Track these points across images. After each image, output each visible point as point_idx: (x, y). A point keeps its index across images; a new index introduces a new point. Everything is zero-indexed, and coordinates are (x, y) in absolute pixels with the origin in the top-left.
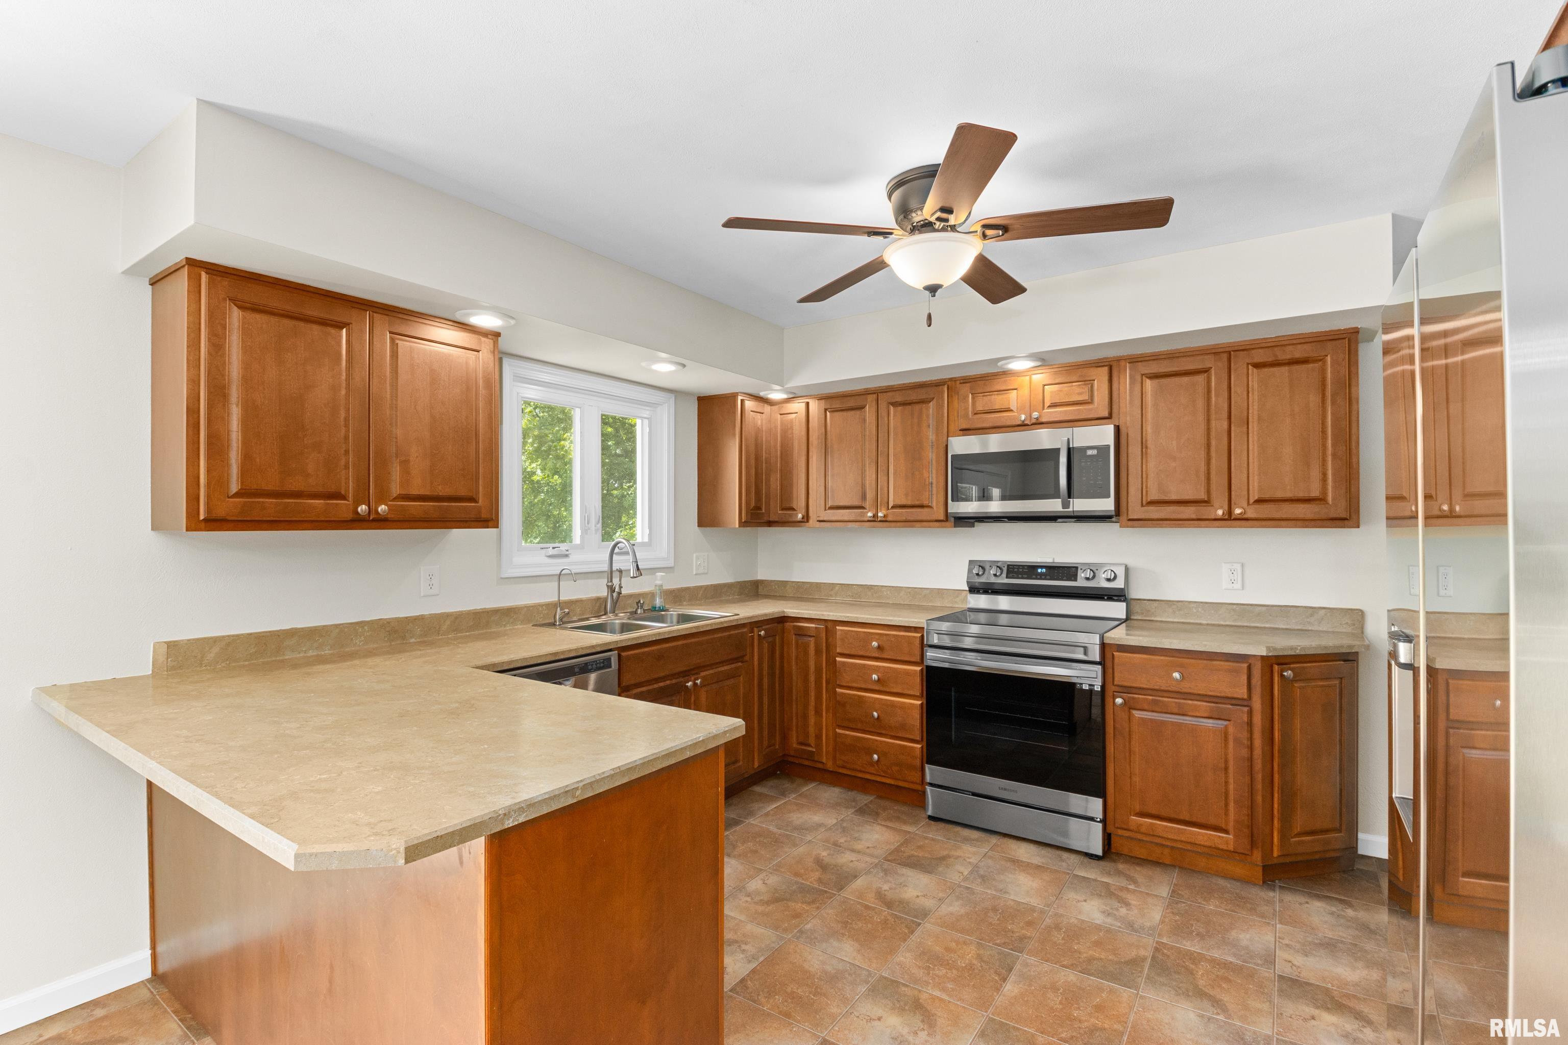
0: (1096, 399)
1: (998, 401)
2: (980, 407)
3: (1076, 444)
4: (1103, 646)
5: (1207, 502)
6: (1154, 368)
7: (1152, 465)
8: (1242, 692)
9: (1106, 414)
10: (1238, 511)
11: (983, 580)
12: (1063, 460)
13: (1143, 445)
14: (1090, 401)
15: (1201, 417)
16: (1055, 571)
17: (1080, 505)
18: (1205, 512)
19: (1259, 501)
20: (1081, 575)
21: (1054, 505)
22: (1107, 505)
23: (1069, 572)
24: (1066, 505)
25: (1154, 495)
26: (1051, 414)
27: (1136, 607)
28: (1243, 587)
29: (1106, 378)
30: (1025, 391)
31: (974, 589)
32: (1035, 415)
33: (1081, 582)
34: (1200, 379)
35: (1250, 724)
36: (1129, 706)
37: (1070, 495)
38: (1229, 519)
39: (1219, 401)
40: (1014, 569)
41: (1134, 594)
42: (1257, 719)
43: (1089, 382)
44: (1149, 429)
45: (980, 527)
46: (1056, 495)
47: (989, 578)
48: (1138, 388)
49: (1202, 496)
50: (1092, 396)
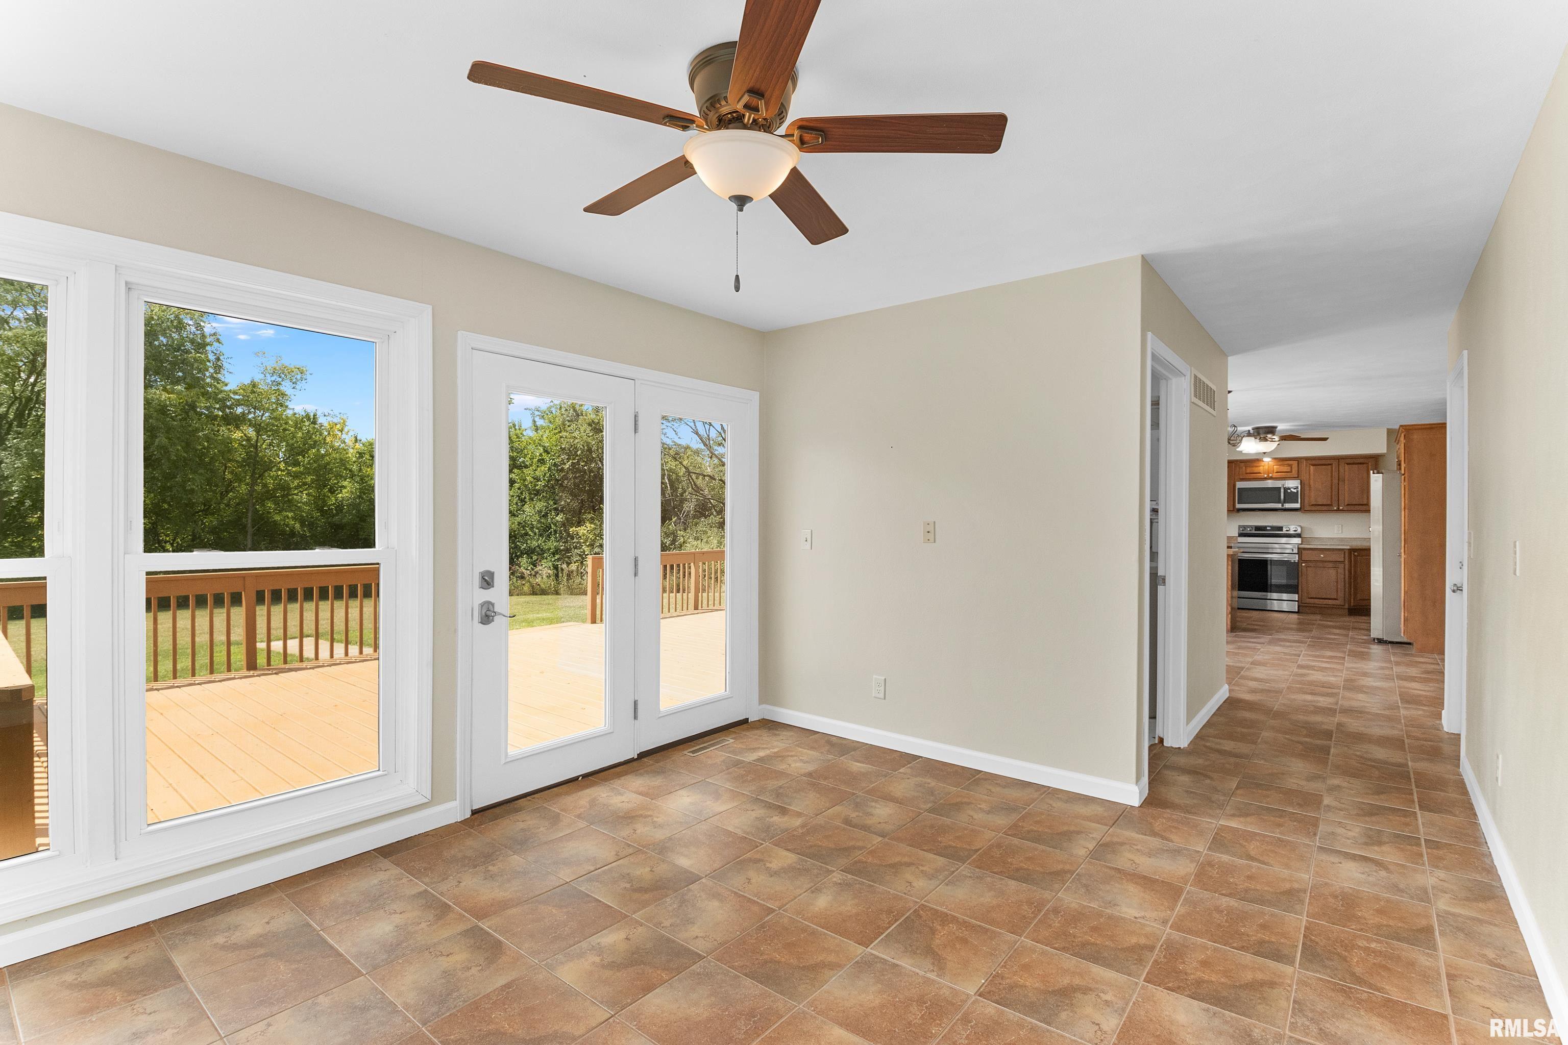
0: (1293, 471)
1: (1256, 470)
2: (1248, 472)
3: (1286, 486)
4: (1298, 548)
5: (1331, 505)
6: (1314, 462)
7: (1313, 494)
8: (1343, 559)
9: (1297, 476)
10: (1341, 508)
11: (1244, 532)
12: (1282, 490)
13: (1310, 486)
14: (1291, 472)
15: (1329, 479)
16: (1274, 528)
17: (1287, 506)
18: (1330, 508)
19: (1348, 505)
20: (1284, 529)
21: (1279, 506)
22: (1298, 506)
23: (1281, 529)
24: (1283, 506)
25: (1314, 503)
26: (1275, 475)
27: (1304, 540)
28: (1342, 532)
29: (1297, 465)
30: (1267, 467)
31: (1241, 535)
32: (1271, 475)
33: (1284, 532)
34: (1330, 466)
35: (1344, 568)
36: (1307, 567)
37: (1285, 502)
38: (1338, 510)
39: (1335, 474)
40: (1258, 528)
41: (1303, 536)
42: (1347, 567)
43: (1291, 466)
44: (1312, 482)
45: (1242, 513)
46: (1279, 502)
47: (1248, 530)
48: (1308, 469)
49: (1329, 503)
50: (1291, 470)
